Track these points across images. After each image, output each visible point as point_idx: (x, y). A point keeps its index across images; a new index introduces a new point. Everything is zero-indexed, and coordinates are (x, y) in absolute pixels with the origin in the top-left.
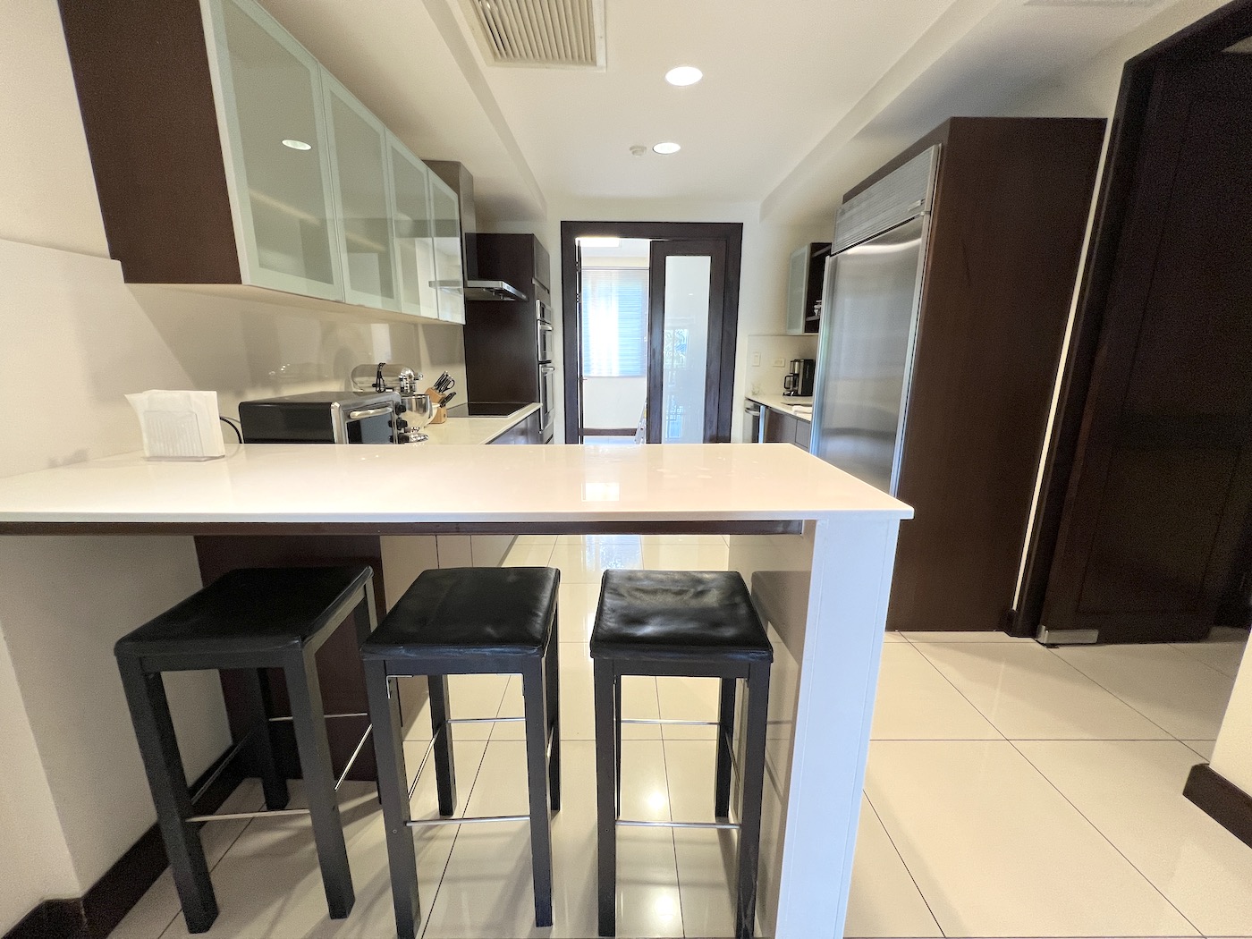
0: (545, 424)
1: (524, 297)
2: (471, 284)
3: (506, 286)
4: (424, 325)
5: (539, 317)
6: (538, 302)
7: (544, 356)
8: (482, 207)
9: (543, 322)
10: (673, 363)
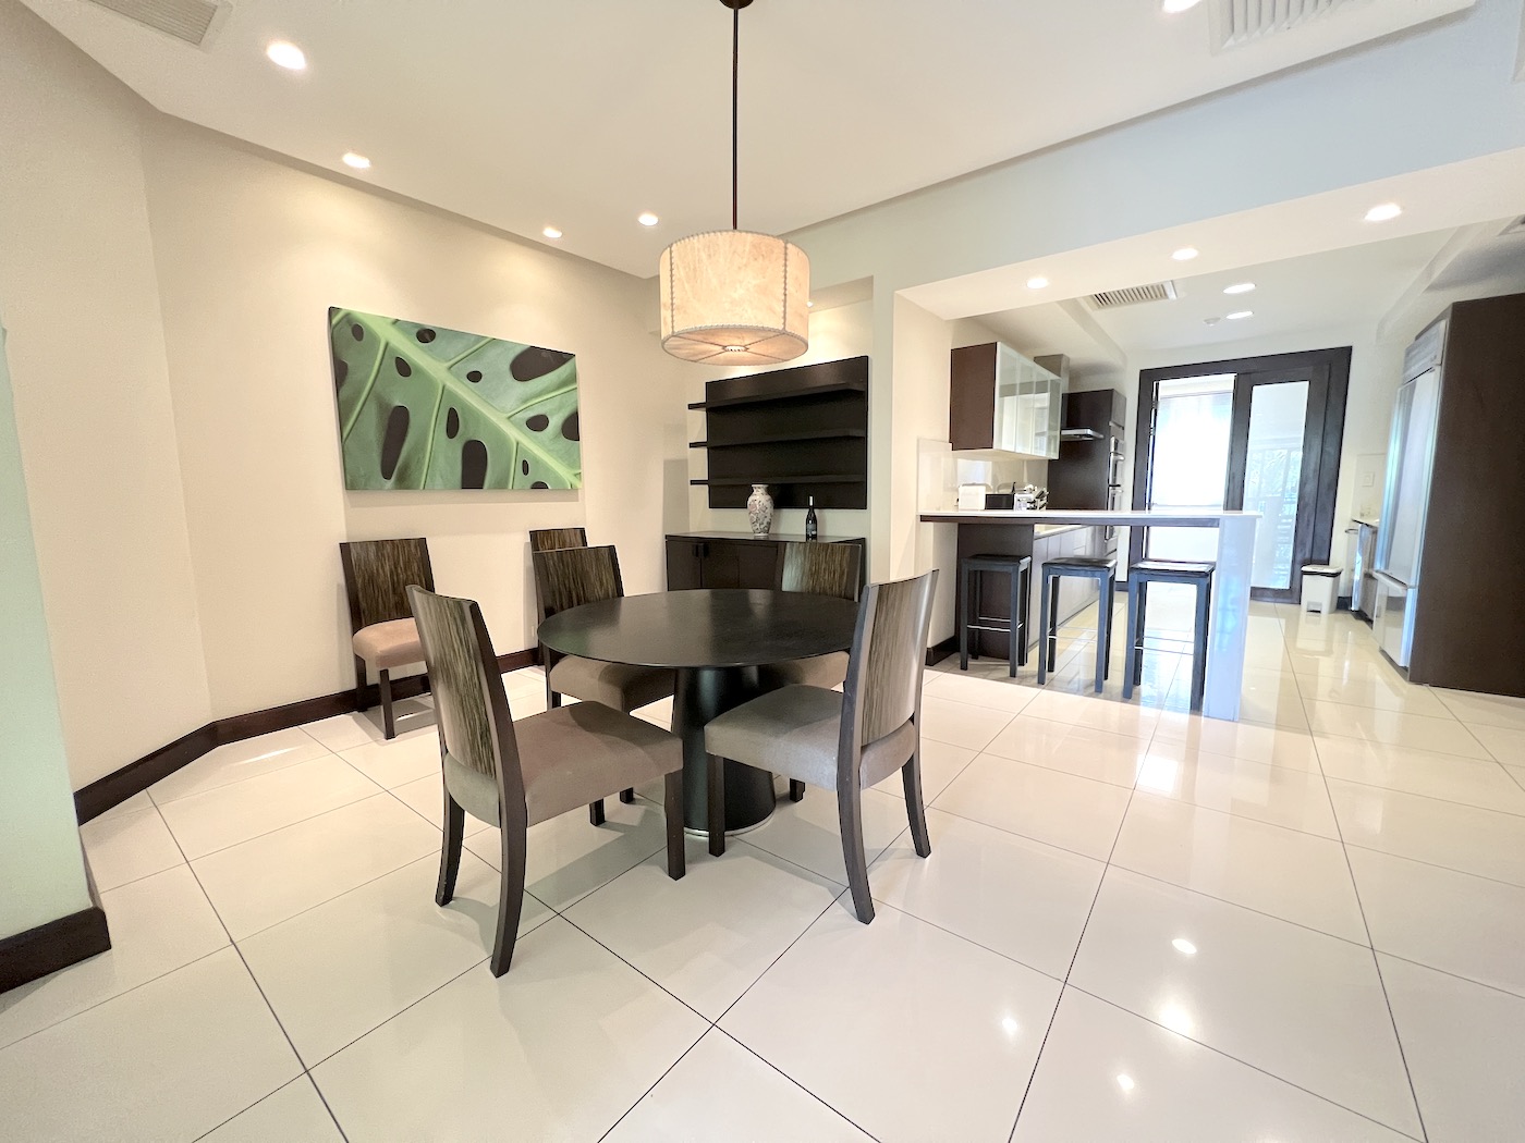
0: (1111, 536)
1: (1102, 436)
2: (1065, 432)
3: (1089, 432)
4: (1028, 461)
5: (1112, 449)
6: (1113, 440)
7: (1114, 480)
8: (1075, 375)
9: (1116, 454)
10: (1261, 483)
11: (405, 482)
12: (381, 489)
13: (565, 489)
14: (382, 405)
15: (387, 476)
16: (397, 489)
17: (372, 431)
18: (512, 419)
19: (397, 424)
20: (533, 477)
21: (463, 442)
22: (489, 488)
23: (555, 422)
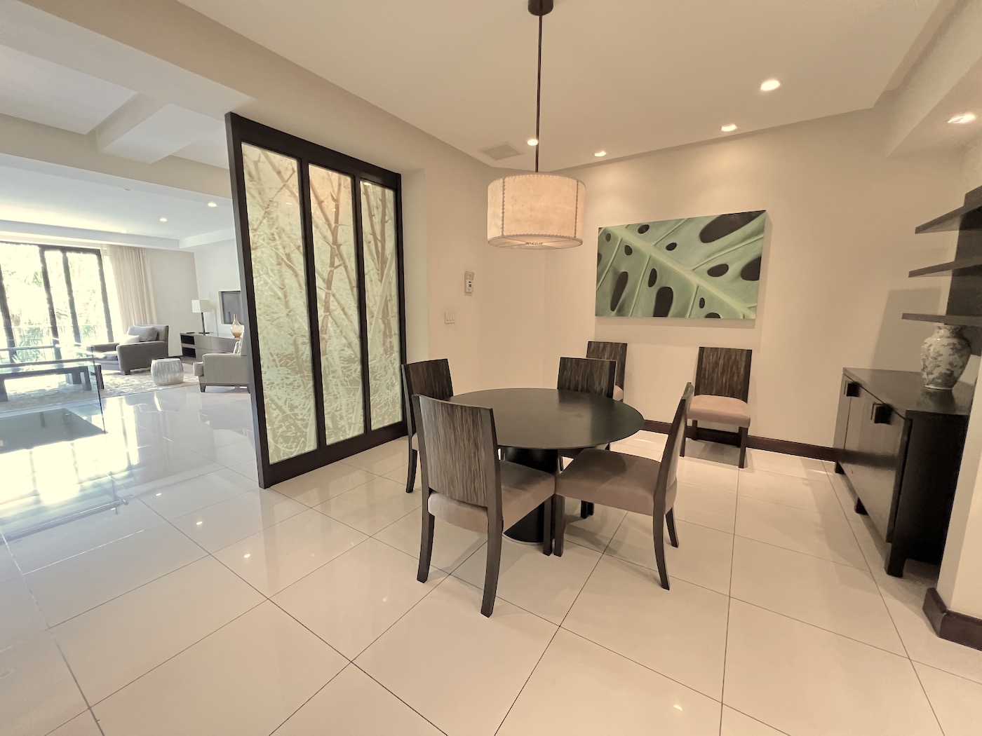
11: (621, 313)
12: (609, 316)
13: (737, 319)
14: (615, 272)
15: (613, 309)
16: (618, 316)
17: (609, 287)
18: (695, 271)
19: (622, 281)
20: (707, 310)
21: (658, 288)
22: (672, 316)
23: (735, 268)
